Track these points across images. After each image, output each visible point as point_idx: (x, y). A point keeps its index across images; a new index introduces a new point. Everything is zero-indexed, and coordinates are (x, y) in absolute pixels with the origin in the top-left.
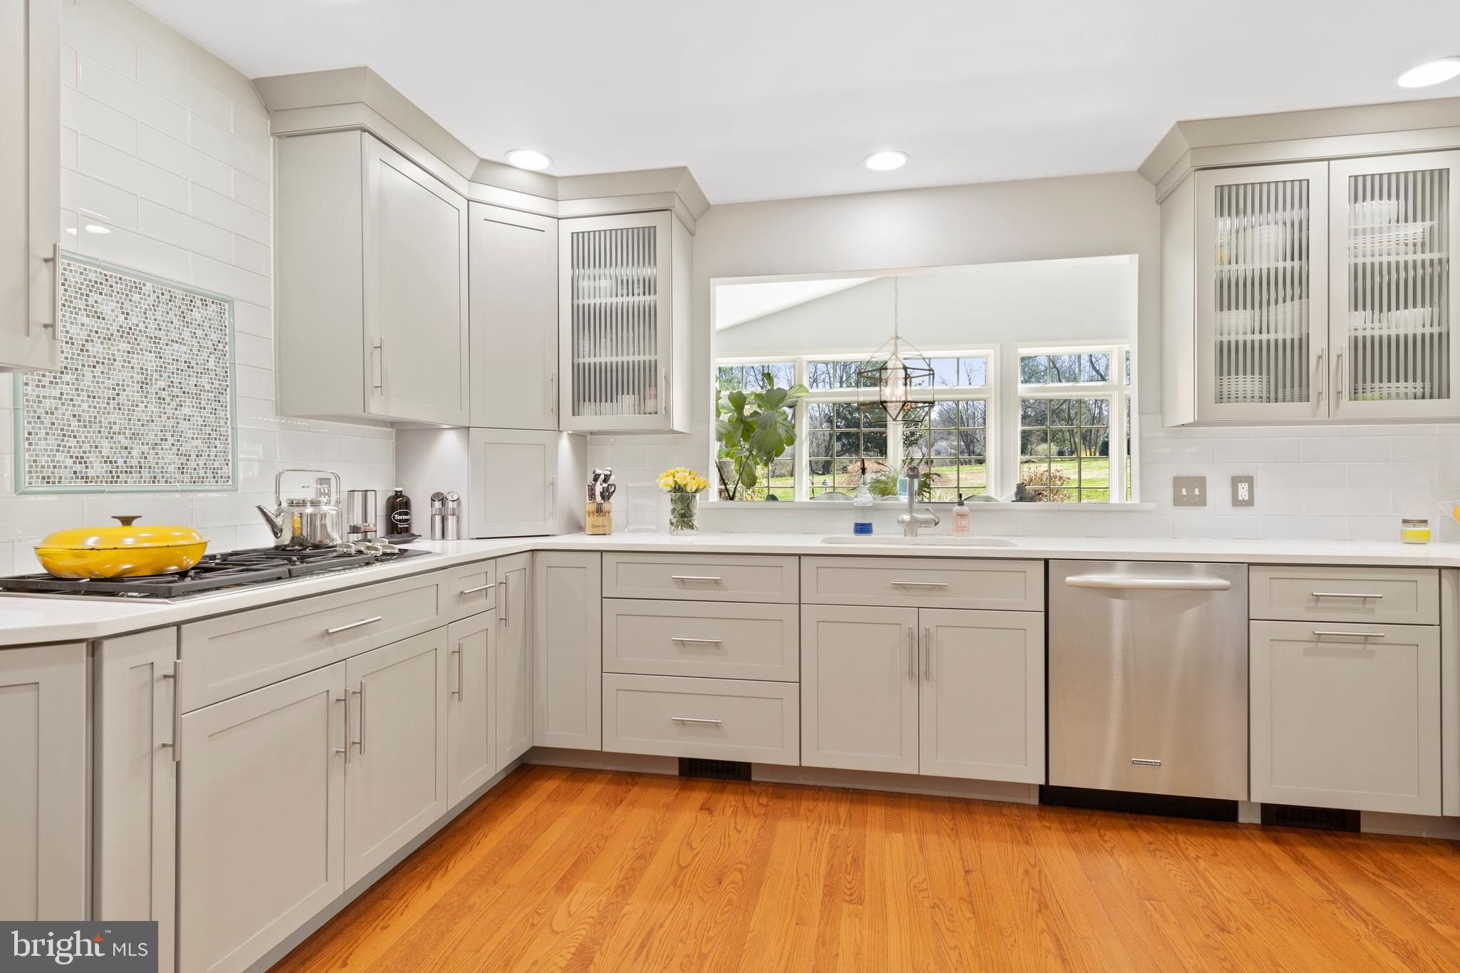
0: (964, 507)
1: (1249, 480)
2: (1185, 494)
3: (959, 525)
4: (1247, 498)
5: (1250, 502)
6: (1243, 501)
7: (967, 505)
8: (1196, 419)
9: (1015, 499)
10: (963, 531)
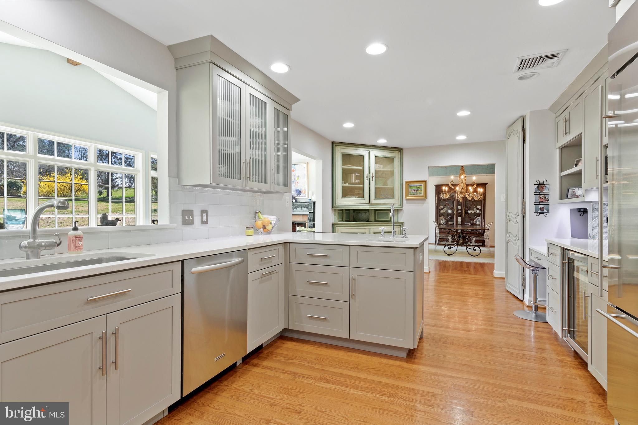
0: (79, 231)
1: (206, 212)
2: (187, 219)
3: (77, 245)
4: (206, 220)
5: (206, 222)
6: (205, 221)
7: (82, 230)
8: (211, 182)
9: (100, 224)
10: (80, 249)
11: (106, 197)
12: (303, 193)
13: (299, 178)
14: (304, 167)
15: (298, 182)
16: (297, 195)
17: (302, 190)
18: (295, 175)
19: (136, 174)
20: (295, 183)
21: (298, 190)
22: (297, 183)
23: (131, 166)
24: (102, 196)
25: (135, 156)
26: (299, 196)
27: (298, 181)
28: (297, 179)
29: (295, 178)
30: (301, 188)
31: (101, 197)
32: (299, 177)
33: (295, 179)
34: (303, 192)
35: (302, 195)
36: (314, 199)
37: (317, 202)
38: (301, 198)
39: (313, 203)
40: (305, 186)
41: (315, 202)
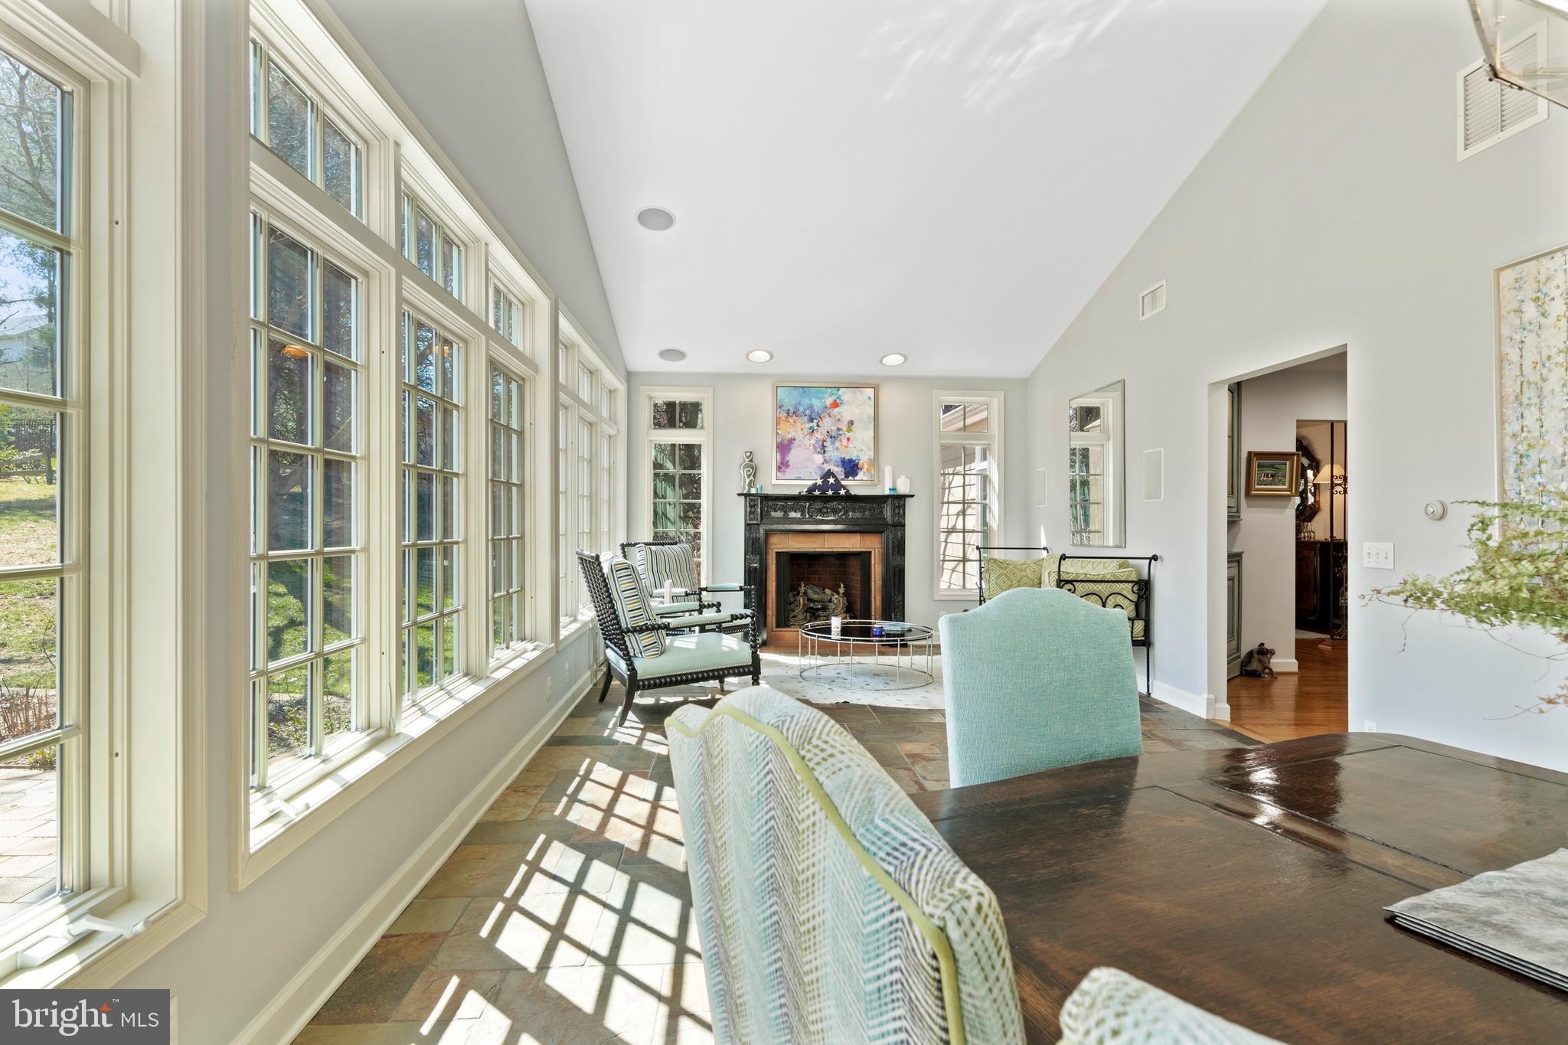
12: (865, 470)
13: (853, 427)
14: (870, 398)
15: (848, 439)
16: (847, 476)
17: (861, 462)
18: (839, 417)
20: (841, 440)
21: (850, 461)
22: (845, 442)
26: (851, 478)
27: (848, 435)
28: (845, 429)
29: (839, 427)
30: (858, 456)
32: (851, 423)
33: (839, 429)
34: (866, 466)
35: (860, 475)
36: (903, 488)
37: (912, 496)
38: (857, 486)
39: (899, 500)
40: (870, 449)
41: (904, 497)
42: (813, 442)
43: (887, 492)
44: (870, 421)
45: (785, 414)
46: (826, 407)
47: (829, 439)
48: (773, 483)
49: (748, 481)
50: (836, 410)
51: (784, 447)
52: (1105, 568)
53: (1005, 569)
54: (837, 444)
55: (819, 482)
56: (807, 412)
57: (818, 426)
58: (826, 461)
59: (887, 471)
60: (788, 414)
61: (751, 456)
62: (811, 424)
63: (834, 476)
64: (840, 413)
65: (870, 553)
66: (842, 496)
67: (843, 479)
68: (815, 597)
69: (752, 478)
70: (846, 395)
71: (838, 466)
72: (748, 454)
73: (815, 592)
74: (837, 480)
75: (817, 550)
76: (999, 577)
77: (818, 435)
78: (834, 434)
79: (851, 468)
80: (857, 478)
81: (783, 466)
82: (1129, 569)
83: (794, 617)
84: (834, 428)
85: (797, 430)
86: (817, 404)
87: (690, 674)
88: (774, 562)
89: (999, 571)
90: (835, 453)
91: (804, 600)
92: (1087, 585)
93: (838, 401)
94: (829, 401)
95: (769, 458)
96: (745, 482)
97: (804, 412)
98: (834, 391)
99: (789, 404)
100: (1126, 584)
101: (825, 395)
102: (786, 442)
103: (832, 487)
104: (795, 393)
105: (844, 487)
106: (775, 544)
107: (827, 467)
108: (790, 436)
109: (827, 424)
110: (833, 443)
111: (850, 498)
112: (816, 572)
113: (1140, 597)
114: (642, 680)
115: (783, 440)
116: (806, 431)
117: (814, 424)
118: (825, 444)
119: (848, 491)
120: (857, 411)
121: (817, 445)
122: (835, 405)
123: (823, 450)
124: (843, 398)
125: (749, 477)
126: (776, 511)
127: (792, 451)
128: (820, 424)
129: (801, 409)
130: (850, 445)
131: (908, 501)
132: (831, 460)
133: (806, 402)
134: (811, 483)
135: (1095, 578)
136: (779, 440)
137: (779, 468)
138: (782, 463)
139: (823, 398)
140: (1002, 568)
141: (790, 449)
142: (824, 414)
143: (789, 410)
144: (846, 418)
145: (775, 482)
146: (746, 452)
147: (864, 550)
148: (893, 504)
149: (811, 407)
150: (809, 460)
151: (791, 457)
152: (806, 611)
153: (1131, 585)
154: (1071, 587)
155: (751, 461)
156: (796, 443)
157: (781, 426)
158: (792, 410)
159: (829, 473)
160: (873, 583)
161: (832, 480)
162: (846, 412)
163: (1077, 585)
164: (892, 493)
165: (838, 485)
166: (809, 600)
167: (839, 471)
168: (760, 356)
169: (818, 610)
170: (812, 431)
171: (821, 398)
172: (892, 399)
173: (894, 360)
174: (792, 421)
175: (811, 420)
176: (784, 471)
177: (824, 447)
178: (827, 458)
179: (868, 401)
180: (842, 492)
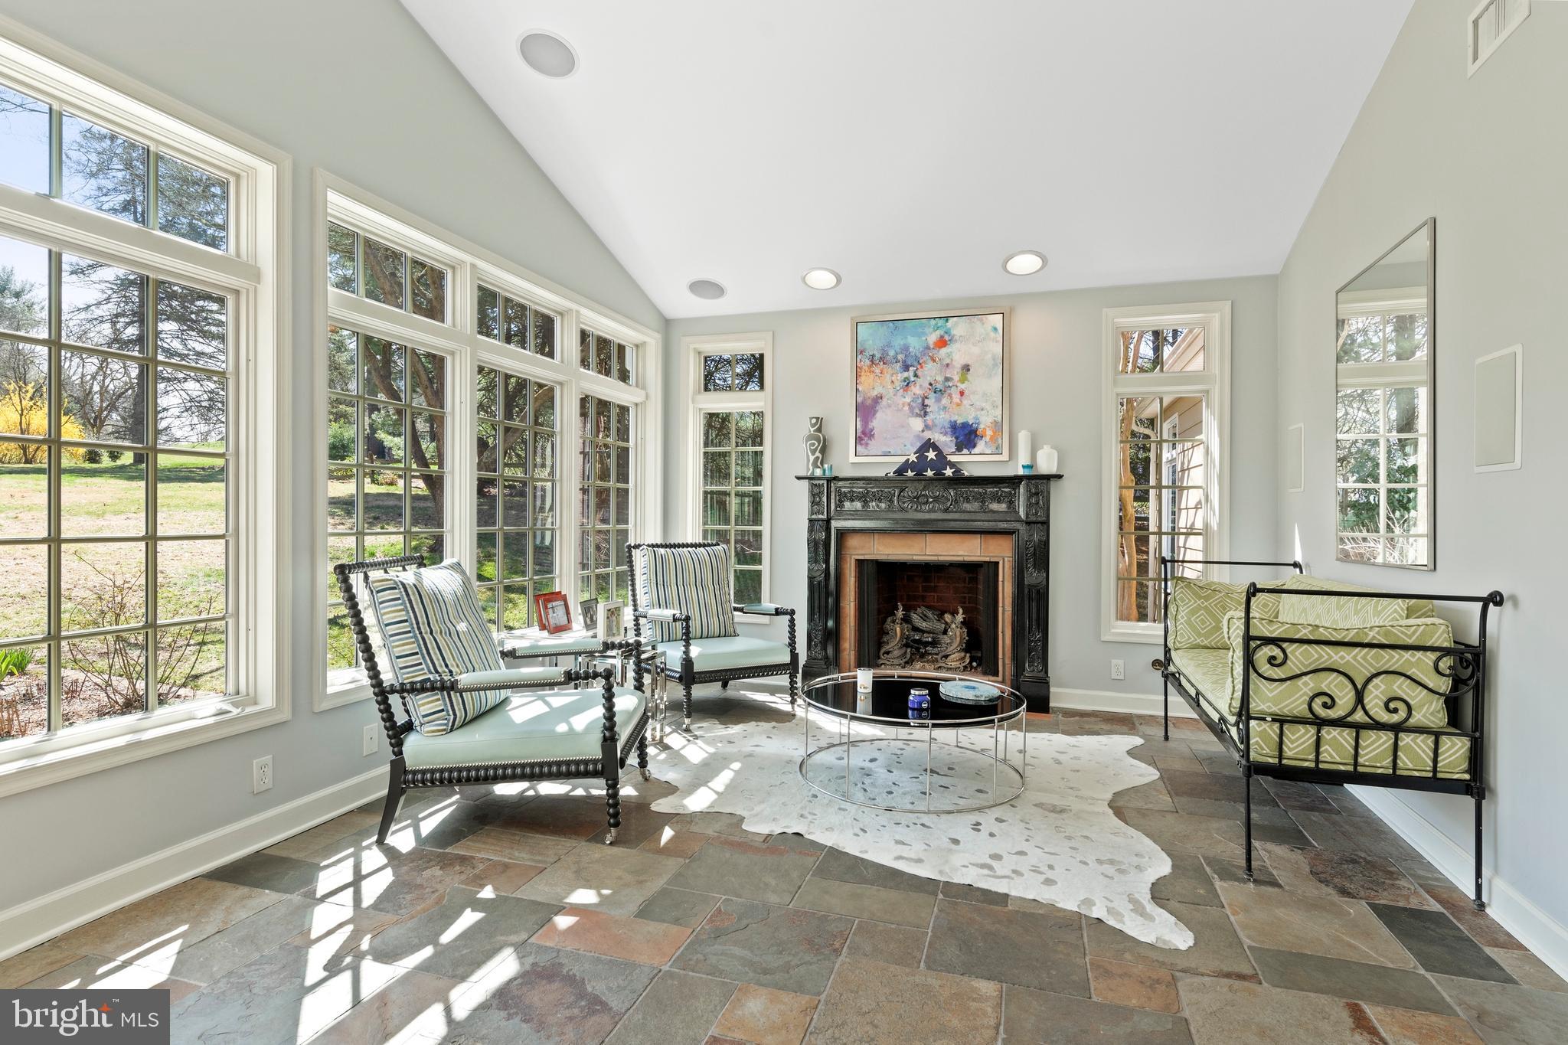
11: (131, 465)
12: (988, 438)
13: (969, 376)
14: (995, 329)
15: (962, 393)
16: (959, 449)
17: (982, 426)
18: (948, 361)
19: (237, 292)
20: (950, 395)
21: (965, 425)
22: (956, 398)
23: (213, 242)
24: (119, 462)
25: (232, 180)
26: (965, 451)
27: (962, 386)
28: (956, 378)
29: (948, 375)
30: (976, 418)
31: (114, 464)
32: (966, 368)
33: (947, 379)
34: (989, 433)
35: (981, 446)
36: (1046, 465)
37: (1060, 477)
38: (977, 462)
39: (1040, 484)
40: (995, 407)
41: (1048, 478)
42: (908, 400)
43: (1021, 472)
44: (995, 365)
45: (868, 362)
46: (928, 348)
47: (932, 395)
48: (849, 461)
49: (812, 458)
50: (944, 351)
51: (866, 410)
52: (1377, 614)
53: (1207, 598)
54: (945, 401)
55: (913, 458)
56: (900, 357)
57: (916, 375)
58: (927, 427)
59: (1023, 439)
60: (872, 361)
61: (819, 424)
62: (906, 374)
63: (935, 447)
64: (949, 355)
65: (997, 563)
66: (949, 478)
67: (953, 454)
68: (923, 625)
69: (818, 454)
70: (958, 328)
71: (945, 434)
72: (814, 421)
73: (925, 618)
74: (940, 455)
75: (915, 558)
76: (1193, 612)
77: (916, 390)
78: (939, 387)
79: (966, 436)
80: (976, 450)
81: (864, 436)
82: (1429, 621)
83: (888, 653)
84: (940, 378)
85: (884, 383)
86: (915, 344)
87: (501, 766)
88: (853, 574)
89: (1194, 603)
90: (942, 414)
91: (902, 630)
92: (1315, 651)
93: (947, 338)
94: (933, 338)
95: (844, 427)
96: (808, 460)
97: (895, 358)
98: (941, 322)
99: (873, 346)
100: (1419, 654)
101: (927, 330)
102: (869, 402)
103: (932, 464)
104: (883, 330)
105: (952, 465)
106: (855, 548)
107: (927, 435)
108: (875, 393)
109: (930, 372)
110: (938, 400)
111: (960, 481)
112: (934, 589)
113: (1458, 682)
114: (415, 773)
115: (865, 399)
116: (898, 384)
117: (911, 373)
118: (927, 402)
119: (958, 471)
120: (976, 350)
121: (914, 405)
122: (942, 343)
123: (924, 409)
124: (953, 332)
125: (813, 454)
126: (852, 500)
127: (878, 415)
128: (919, 373)
129: (892, 353)
130: (965, 402)
131: (1054, 485)
132: (934, 425)
133: (898, 342)
134: (903, 459)
135: (1338, 637)
136: (860, 400)
137: (858, 440)
138: (864, 433)
139: (924, 334)
140: (1200, 598)
141: (875, 412)
142: (926, 358)
143: (873, 356)
144: (959, 360)
145: (853, 459)
146: (811, 418)
147: (987, 559)
148: (1028, 490)
149: (905, 349)
150: (903, 427)
151: (878, 423)
152: (907, 645)
153: (1432, 656)
154: (1276, 652)
155: (819, 430)
156: (884, 402)
157: (863, 379)
158: (878, 355)
159: (929, 445)
160: (1000, 609)
161: (931, 455)
162: (957, 354)
163: (1290, 648)
164: (1027, 472)
165: (942, 460)
166: (916, 629)
167: (946, 442)
168: (822, 279)
169: (927, 644)
170: (907, 384)
171: (920, 335)
172: (1030, 326)
173: (1025, 264)
174: (878, 371)
175: (906, 368)
176: (867, 444)
177: (924, 406)
178: (930, 423)
179: (992, 334)
180: (949, 472)
